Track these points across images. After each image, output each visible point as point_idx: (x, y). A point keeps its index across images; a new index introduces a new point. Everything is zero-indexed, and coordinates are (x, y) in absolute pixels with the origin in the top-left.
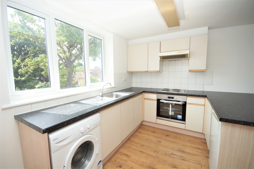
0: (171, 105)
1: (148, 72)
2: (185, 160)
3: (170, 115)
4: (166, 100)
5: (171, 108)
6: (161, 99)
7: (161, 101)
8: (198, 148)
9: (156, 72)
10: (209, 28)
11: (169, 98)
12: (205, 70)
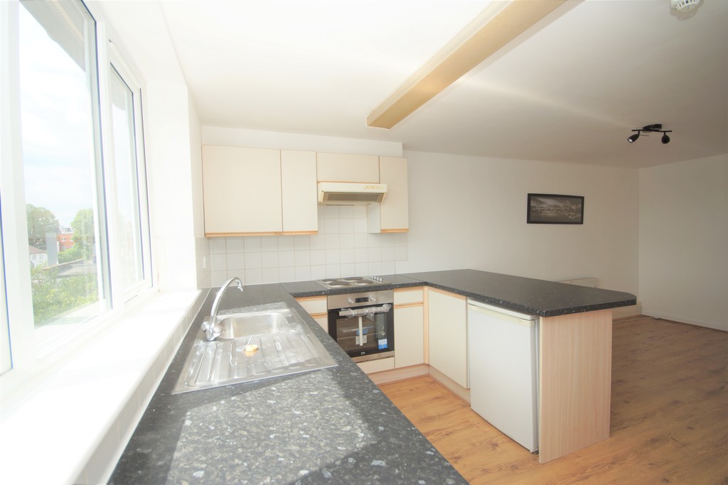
0: (360, 320)
1: (284, 234)
2: (451, 433)
3: (361, 344)
4: (353, 308)
5: (363, 326)
6: (340, 310)
7: (341, 314)
8: (437, 398)
9: (308, 233)
10: (405, 147)
11: (358, 300)
12: (408, 230)
